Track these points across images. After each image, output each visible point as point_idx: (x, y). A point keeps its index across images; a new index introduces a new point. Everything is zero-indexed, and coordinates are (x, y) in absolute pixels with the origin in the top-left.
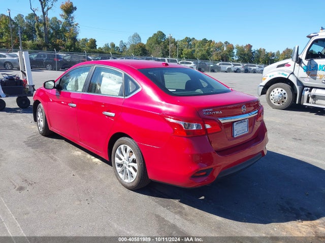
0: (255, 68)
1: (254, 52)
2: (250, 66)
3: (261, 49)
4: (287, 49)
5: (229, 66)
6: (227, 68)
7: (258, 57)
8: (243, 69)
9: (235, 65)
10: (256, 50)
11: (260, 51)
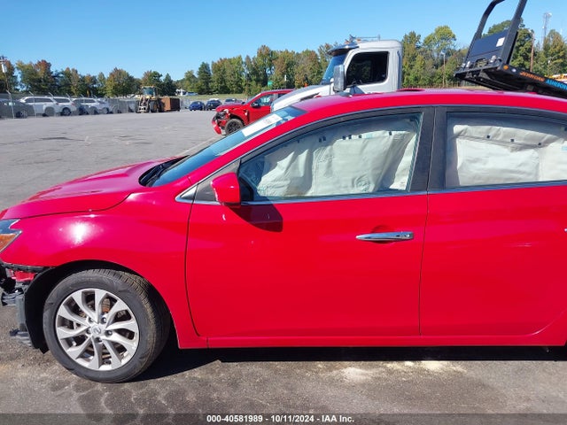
0: (93, 104)
1: (57, 76)
2: (86, 101)
3: (68, 69)
4: (116, 70)
5: (49, 104)
6: (44, 107)
7: (68, 85)
8: (74, 109)
9: (59, 101)
10: (60, 71)
11: (68, 74)
